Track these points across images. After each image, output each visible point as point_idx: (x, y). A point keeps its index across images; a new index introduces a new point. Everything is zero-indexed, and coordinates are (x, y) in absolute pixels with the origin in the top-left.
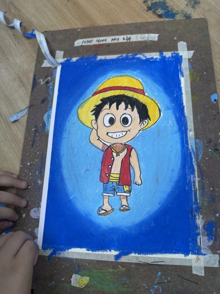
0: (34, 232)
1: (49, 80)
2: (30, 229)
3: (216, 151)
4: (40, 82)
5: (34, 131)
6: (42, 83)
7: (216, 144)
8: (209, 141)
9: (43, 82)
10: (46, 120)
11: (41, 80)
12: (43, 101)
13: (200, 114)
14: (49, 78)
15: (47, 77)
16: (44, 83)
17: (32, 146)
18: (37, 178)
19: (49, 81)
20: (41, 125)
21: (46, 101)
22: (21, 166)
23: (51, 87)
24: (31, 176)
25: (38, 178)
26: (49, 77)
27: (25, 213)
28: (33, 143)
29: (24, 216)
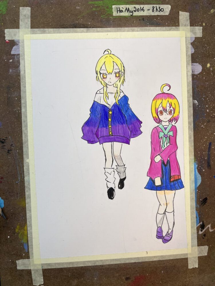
0: (195, 49)
1: (202, 231)
3: (3, 141)
6: (209, 226)
7: (2, 149)
8: (10, 152)
9: (209, 227)
10: (197, 177)
11: (211, 230)
12: (205, 201)
13: (17, 183)
15: (205, 235)
16: (206, 226)
17: (210, 144)
18: (200, 106)
19: (200, 229)
20: (204, 170)
21: (201, 202)
24: (207, 108)
25: (198, 106)
26: (201, 234)
27: (208, 68)
28: (210, 148)
29: (209, 65)
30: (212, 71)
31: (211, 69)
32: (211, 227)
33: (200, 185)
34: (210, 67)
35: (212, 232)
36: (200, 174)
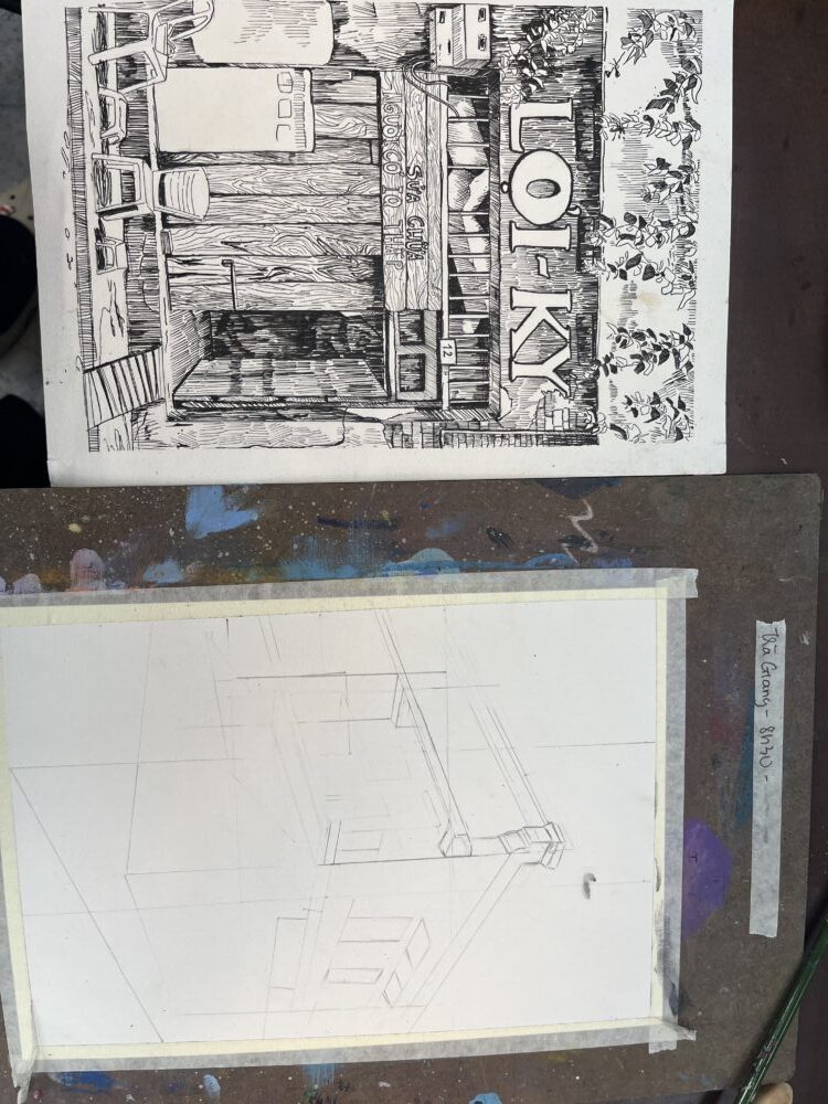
0: (25, 572)
1: (588, 545)
2: (32, 556)
4: (582, 511)
5: (381, 515)
6: (575, 520)
8: (346, 1085)
9: (580, 523)
10: (423, 560)
11: (590, 516)
14: (594, 549)
15: (603, 534)
16: (575, 530)
17: (322, 521)
19: (583, 549)
20: (404, 540)
21: (500, 547)
22: (245, 490)
23: (554, 560)
26: (599, 545)
27: (84, 531)
28: (334, 523)
29: (74, 528)
30: (93, 515)
31: (86, 518)
32: (577, 515)
33: (449, 553)
34: (79, 523)
35: (594, 512)
36: (414, 552)
